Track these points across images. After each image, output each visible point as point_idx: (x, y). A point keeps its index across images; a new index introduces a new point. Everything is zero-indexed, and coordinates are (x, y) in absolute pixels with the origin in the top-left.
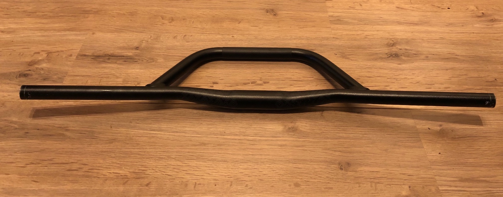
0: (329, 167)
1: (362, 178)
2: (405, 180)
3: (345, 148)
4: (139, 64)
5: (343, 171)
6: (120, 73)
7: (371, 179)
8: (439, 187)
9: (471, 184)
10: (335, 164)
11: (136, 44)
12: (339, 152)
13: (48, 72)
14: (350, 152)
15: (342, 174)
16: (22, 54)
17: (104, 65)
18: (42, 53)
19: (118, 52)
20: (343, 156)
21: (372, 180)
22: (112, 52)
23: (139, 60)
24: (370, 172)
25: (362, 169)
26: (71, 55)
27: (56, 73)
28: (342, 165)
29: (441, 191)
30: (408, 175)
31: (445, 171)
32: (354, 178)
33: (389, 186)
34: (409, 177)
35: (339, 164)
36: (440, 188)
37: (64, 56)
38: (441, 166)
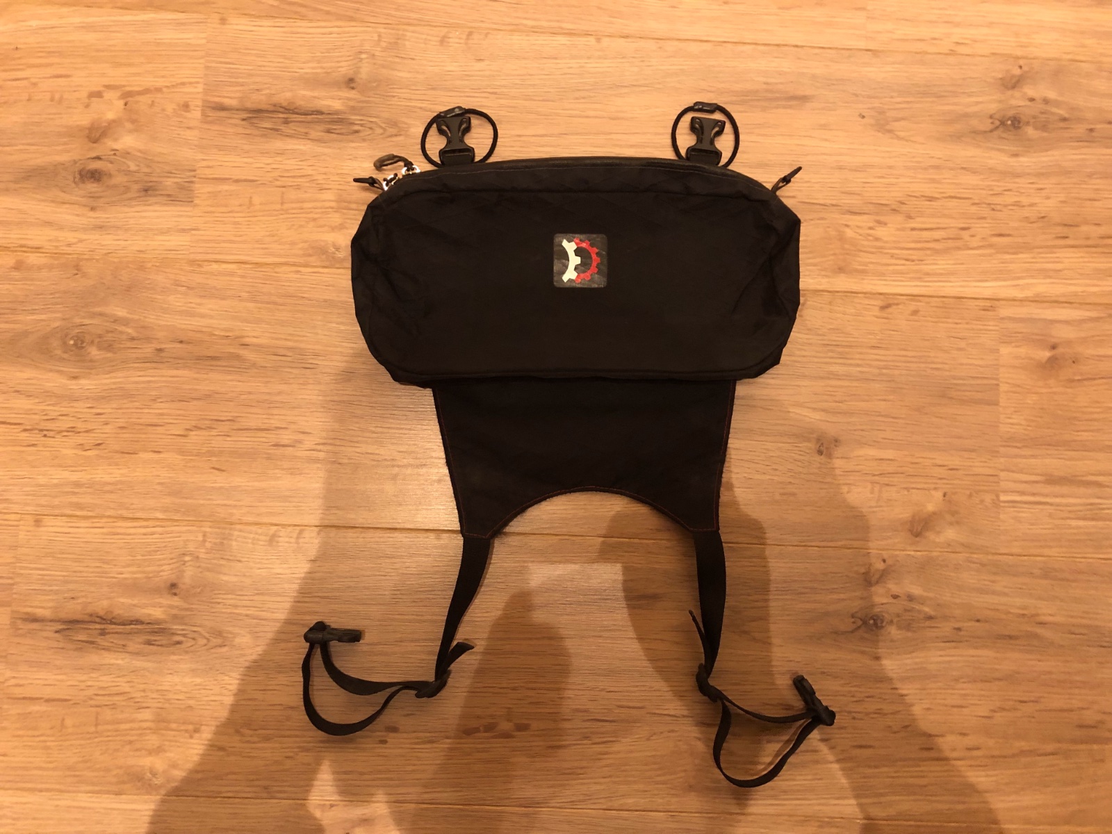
0: (796, 446)
1: (857, 474)
2: (940, 479)
3: (836, 402)
4: (364, 140)
5: (822, 457)
6: (325, 174)
7: (874, 475)
8: (1001, 494)
9: (1065, 489)
10: (809, 440)
11: (345, 69)
12: (823, 413)
13: (148, 166)
14: (845, 413)
15: (820, 463)
16: (57, 96)
17: (278, 144)
18: (108, 95)
19: (305, 96)
20: (828, 421)
21: (876, 478)
22: (288, 95)
23: (362, 125)
24: (876, 459)
25: (861, 452)
26: (186, 106)
27: (167, 168)
28: (822, 444)
29: (1002, 504)
30: (951, 467)
31: (1024, 460)
32: (842, 473)
33: (906, 493)
34: (950, 472)
35: (818, 440)
36: (1003, 498)
37: (170, 108)
38: (1019, 448)
